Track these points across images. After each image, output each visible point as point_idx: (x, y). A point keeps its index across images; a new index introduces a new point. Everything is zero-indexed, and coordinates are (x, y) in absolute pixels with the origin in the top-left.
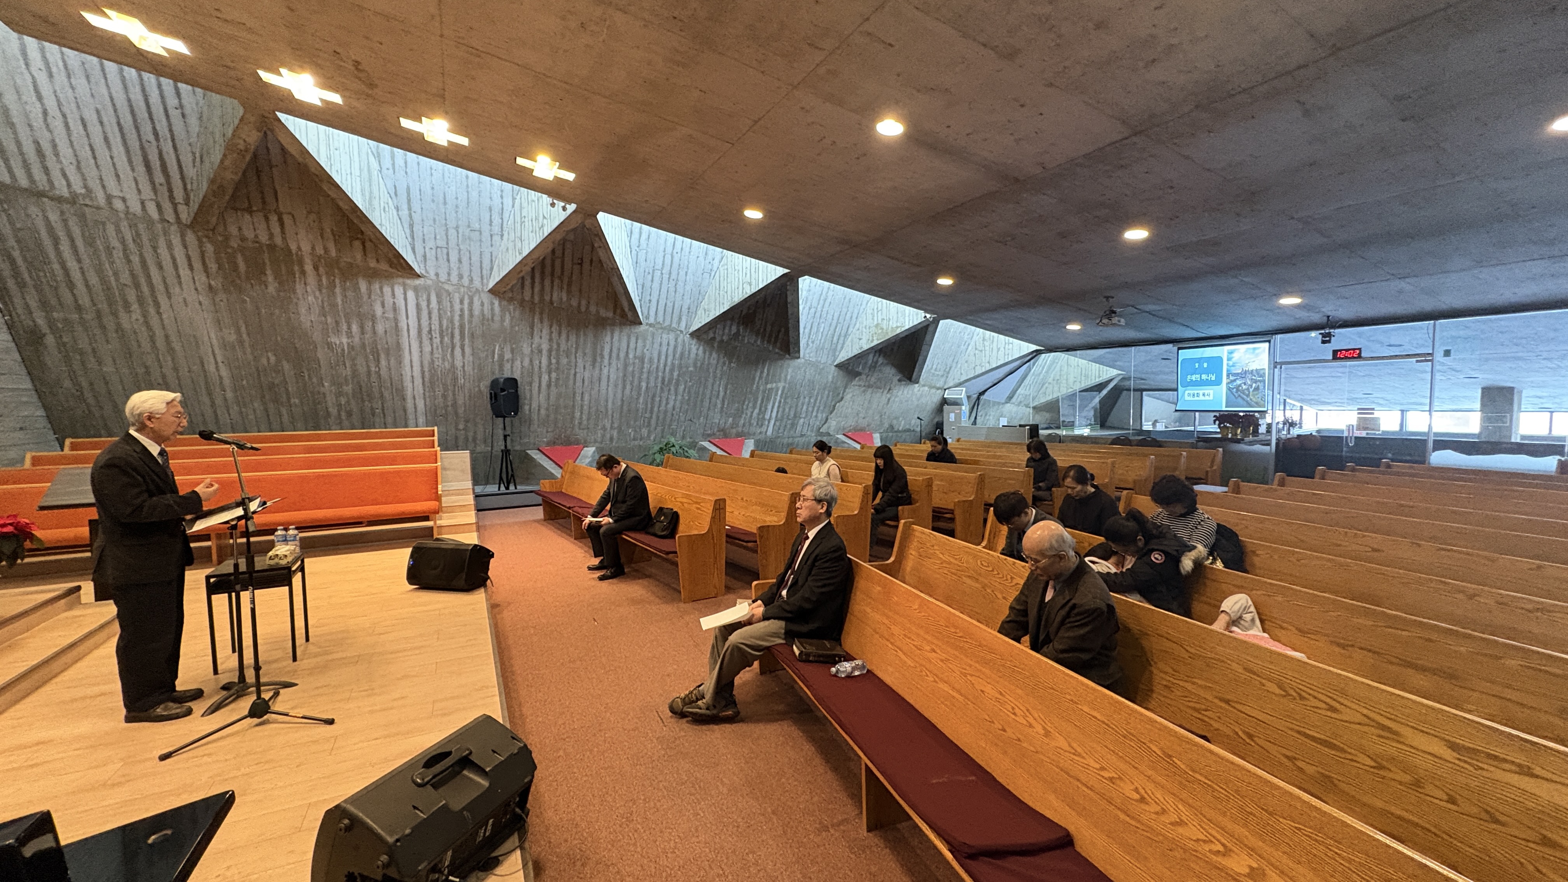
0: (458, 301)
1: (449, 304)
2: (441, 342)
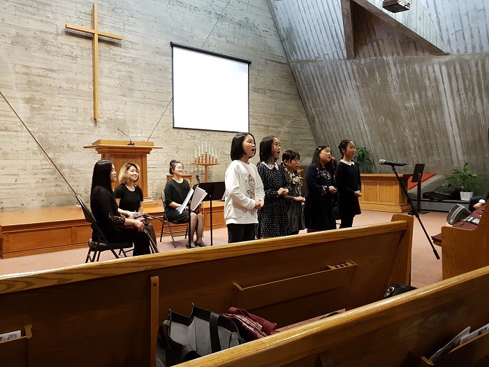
0: (474, 65)
1: (468, 69)
2: (466, 96)
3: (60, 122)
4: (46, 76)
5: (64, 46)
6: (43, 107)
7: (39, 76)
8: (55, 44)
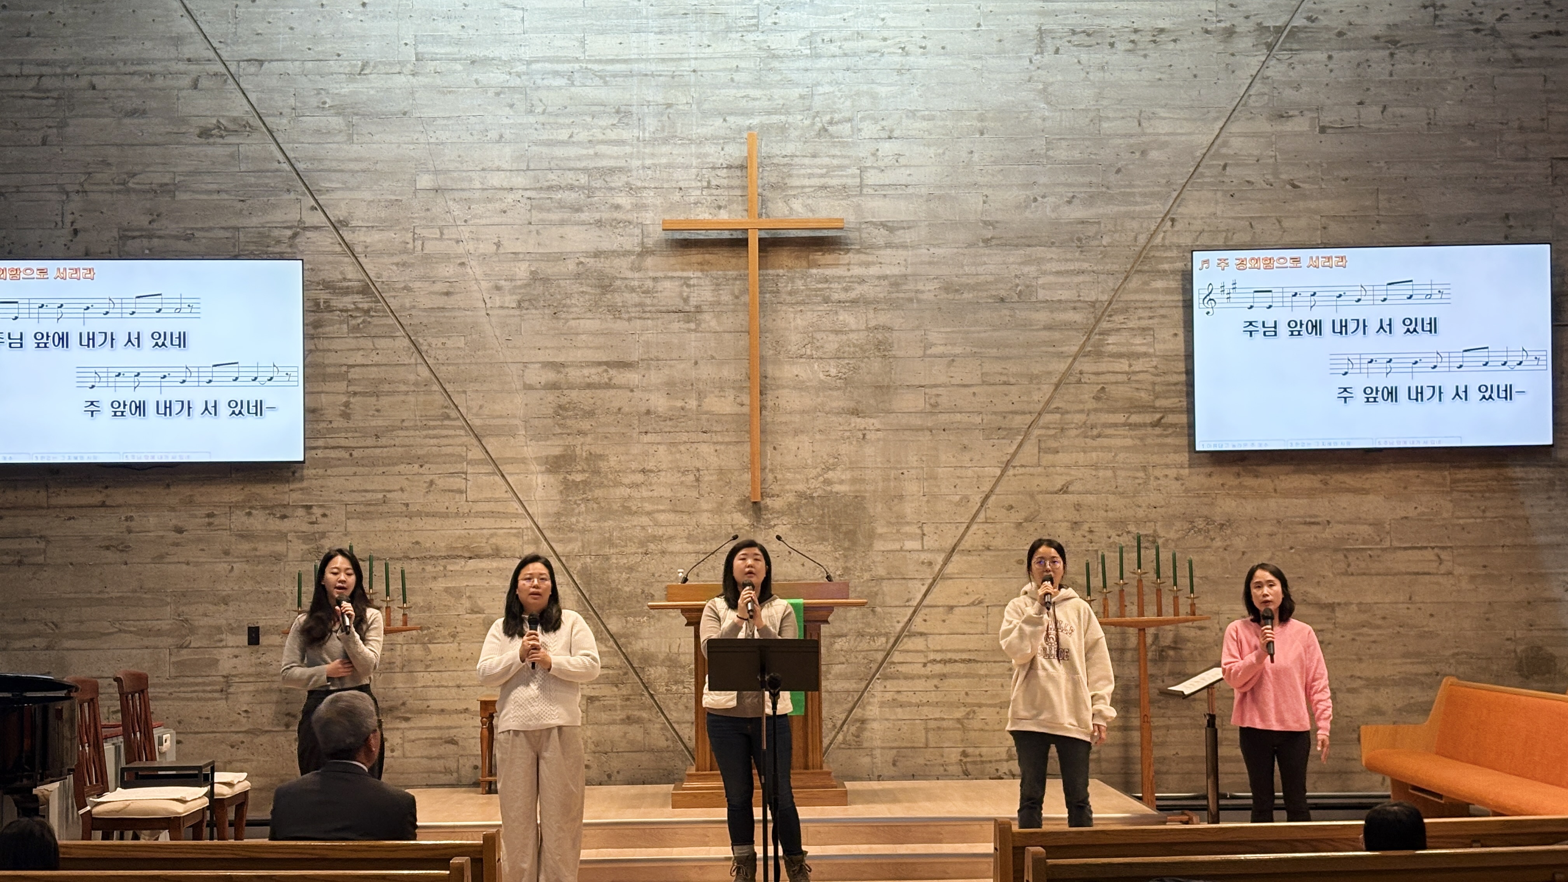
3: (645, 520)
4: (608, 386)
5: (660, 286)
6: (596, 479)
7: (589, 386)
8: (636, 283)
